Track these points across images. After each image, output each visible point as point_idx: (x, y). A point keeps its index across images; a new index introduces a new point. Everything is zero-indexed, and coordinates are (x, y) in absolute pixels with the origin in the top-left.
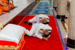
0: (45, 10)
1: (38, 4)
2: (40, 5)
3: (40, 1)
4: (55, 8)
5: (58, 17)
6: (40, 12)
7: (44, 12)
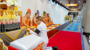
0: (75, 28)
1: (71, 24)
2: (72, 25)
3: (73, 22)
4: (83, 27)
5: (84, 33)
6: (71, 29)
7: (74, 29)
